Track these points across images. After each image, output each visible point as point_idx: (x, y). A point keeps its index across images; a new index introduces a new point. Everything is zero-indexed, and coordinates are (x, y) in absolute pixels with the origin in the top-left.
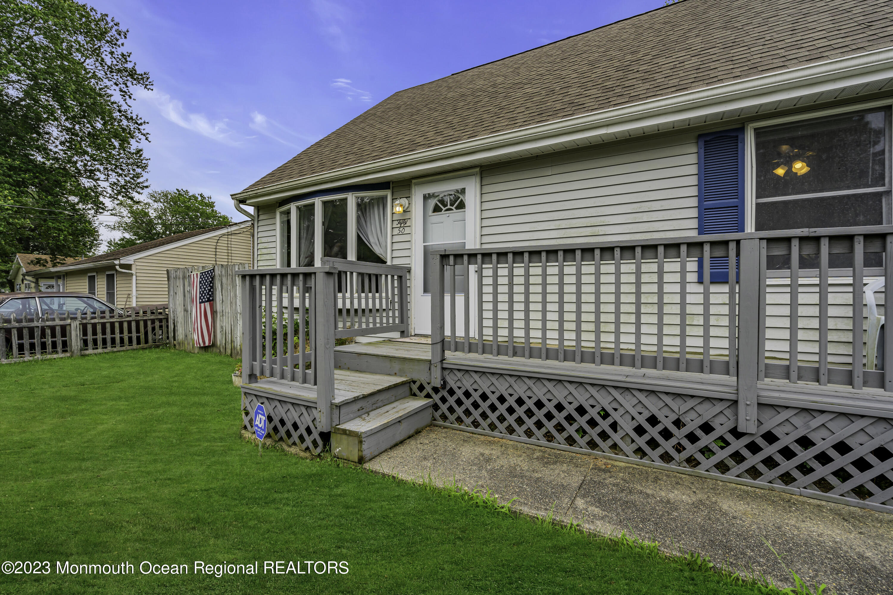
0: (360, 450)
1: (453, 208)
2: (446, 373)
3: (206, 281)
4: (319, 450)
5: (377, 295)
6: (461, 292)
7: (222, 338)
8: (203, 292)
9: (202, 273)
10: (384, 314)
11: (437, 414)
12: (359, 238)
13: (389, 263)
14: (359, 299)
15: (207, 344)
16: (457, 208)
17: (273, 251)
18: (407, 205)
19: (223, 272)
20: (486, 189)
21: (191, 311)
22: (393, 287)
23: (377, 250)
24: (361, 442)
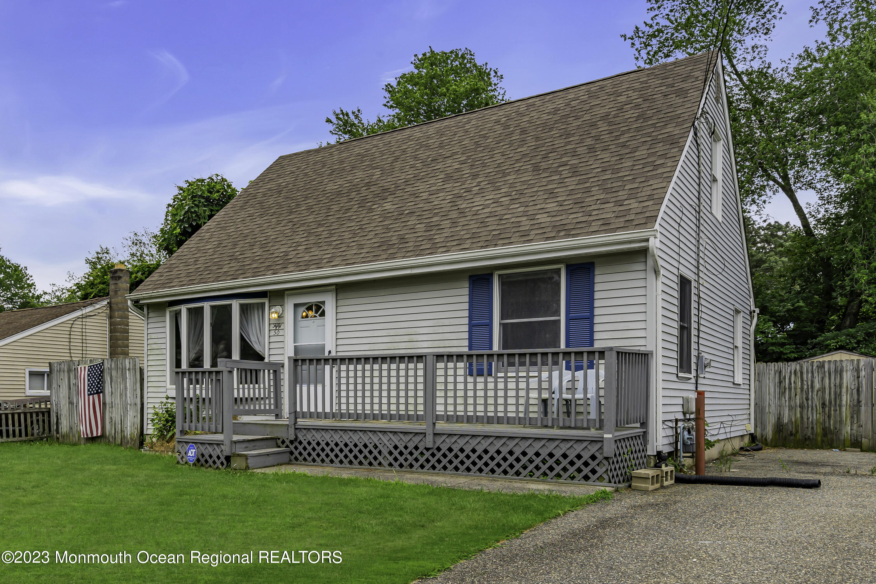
0: (247, 463)
1: (317, 315)
2: (297, 431)
3: (95, 374)
4: (225, 466)
5: (257, 386)
6: (320, 383)
7: (111, 429)
8: (92, 384)
9: (91, 366)
10: (262, 402)
11: (293, 458)
12: (242, 338)
13: (266, 360)
14: (244, 389)
15: (95, 435)
16: (320, 315)
17: (163, 346)
18: (281, 312)
19: (113, 366)
20: (340, 303)
21: (78, 403)
22: (269, 380)
23: (257, 347)
24: (247, 459)
